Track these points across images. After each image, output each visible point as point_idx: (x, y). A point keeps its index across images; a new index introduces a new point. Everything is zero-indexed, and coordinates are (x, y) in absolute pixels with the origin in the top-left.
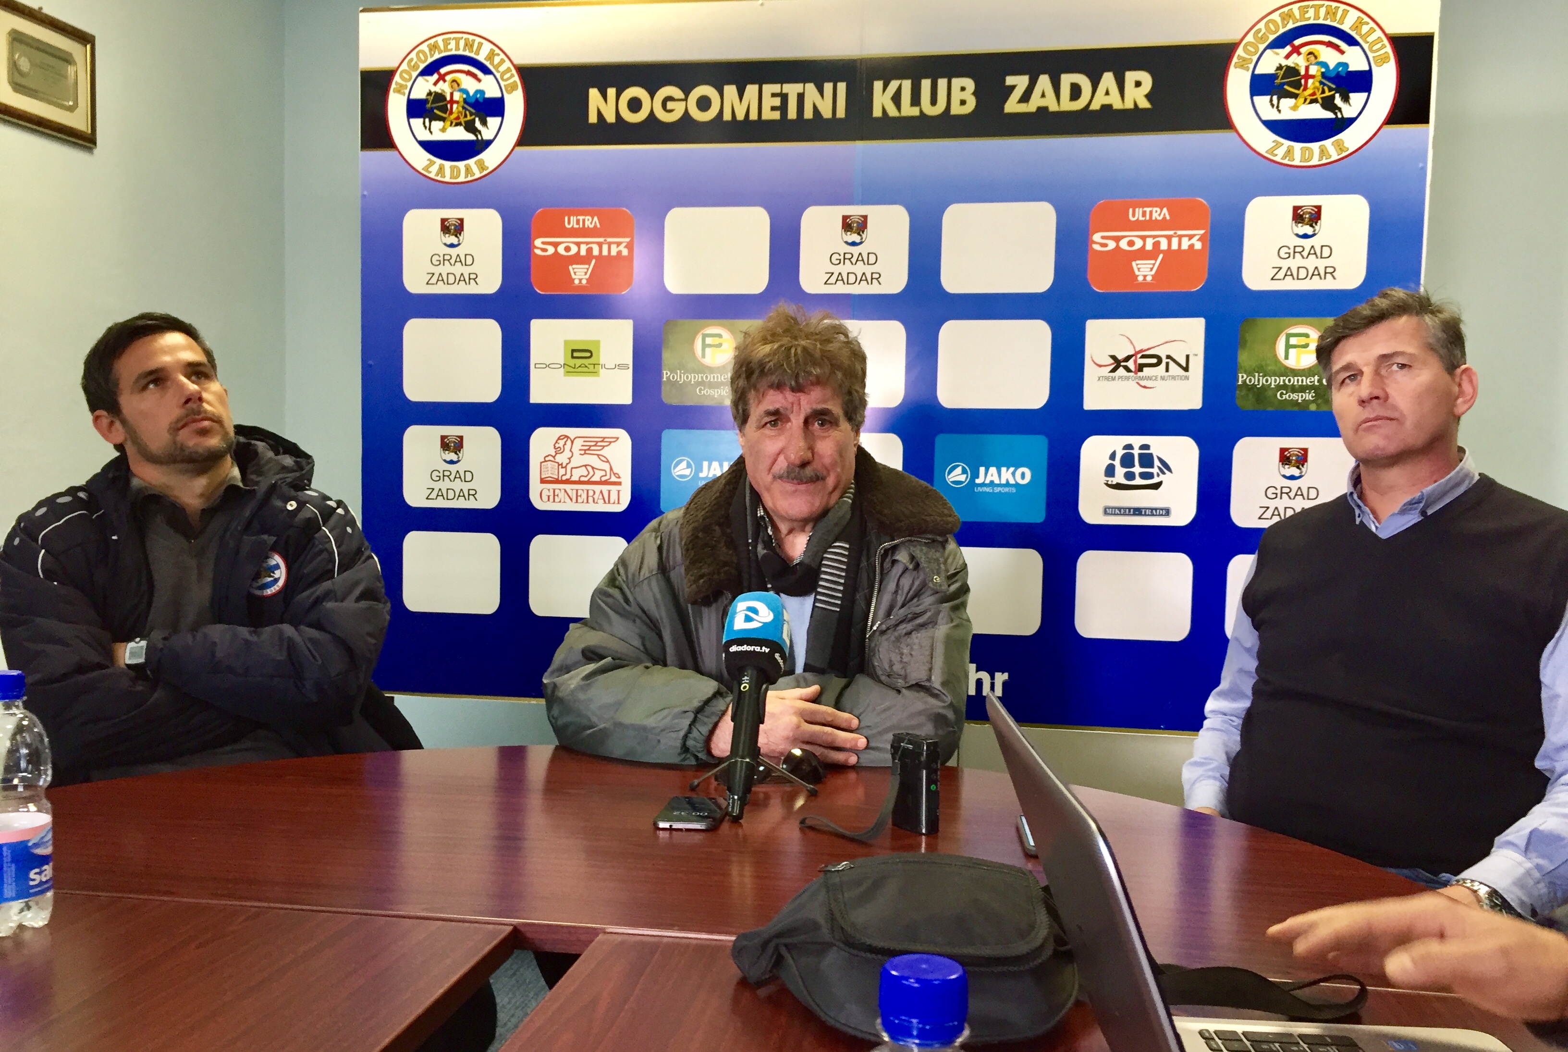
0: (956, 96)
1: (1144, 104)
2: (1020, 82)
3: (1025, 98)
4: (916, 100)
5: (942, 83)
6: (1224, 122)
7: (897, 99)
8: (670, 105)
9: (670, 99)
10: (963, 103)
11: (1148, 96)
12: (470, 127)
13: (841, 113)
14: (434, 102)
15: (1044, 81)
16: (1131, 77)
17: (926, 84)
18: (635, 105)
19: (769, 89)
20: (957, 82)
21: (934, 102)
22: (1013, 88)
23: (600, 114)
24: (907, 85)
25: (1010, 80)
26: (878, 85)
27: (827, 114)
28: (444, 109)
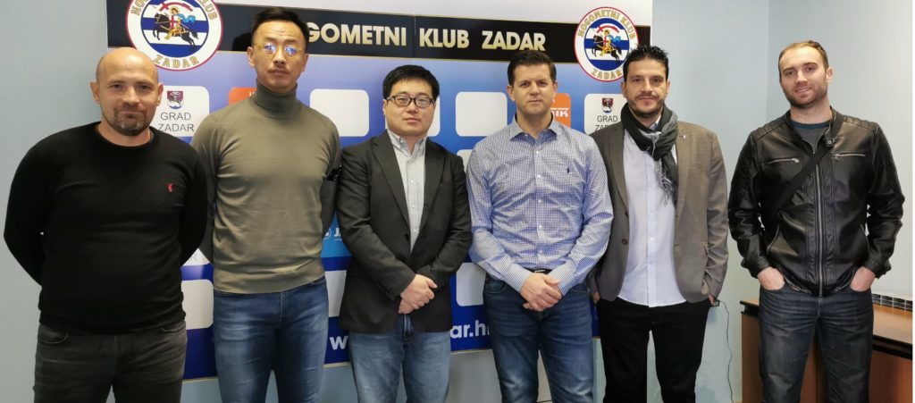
0: (460, 38)
3: (491, 42)
4: (441, 39)
5: (453, 32)
7: (431, 37)
10: (463, 42)
11: (544, 45)
12: (186, 37)
14: (160, 20)
15: (499, 34)
16: (537, 35)
17: (445, 32)
19: (366, 28)
20: (460, 32)
21: (449, 41)
22: (485, 37)
24: (436, 31)
25: (484, 33)
26: (422, 30)
27: (396, 43)
28: (168, 26)
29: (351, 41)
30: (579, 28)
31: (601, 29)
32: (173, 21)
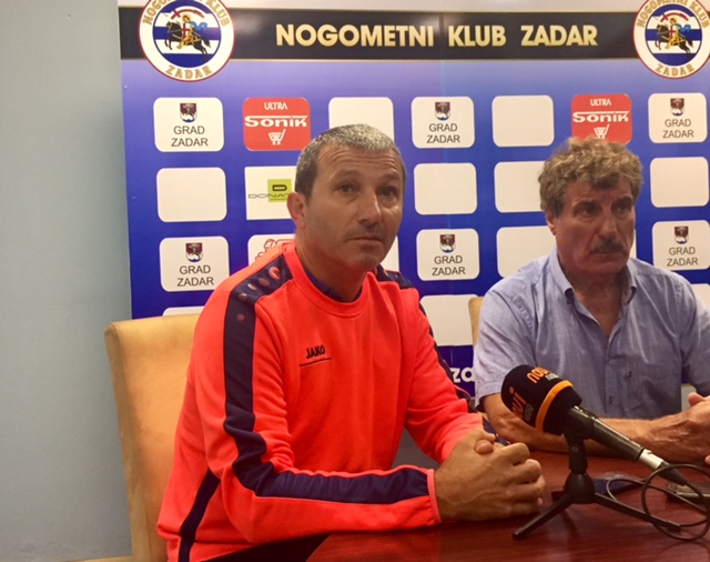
0: (495, 36)
1: (594, 43)
2: (529, 29)
3: (532, 38)
4: (473, 37)
5: (487, 28)
7: (462, 36)
8: (328, 36)
9: (328, 32)
10: (499, 39)
11: (595, 39)
12: (198, 46)
13: (431, 43)
14: (172, 29)
15: (541, 29)
16: (586, 28)
17: (478, 28)
18: (306, 35)
19: (388, 28)
20: (495, 28)
21: (483, 38)
22: (525, 32)
23: (284, 40)
24: (467, 29)
25: (523, 28)
26: (451, 28)
27: (423, 43)
28: (180, 34)
29: (372, 44)
30: (639, 17)
31: (665, 17)
32: (185, 29)
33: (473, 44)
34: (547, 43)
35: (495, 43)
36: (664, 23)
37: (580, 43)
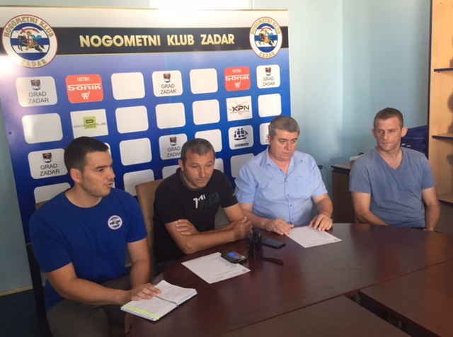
0: (189, 40)
1: (233, 43)
2: (204, 36)
3: (206, 41)
4: (179, 41)
5: (185, 36)
6: (250, 48)
7: (174, 40)
8: (108, 41)
9: (107, 39)
11: (234, 41)
12: (37, 48)
13: (159, 44)
14: (21, 39)
15: (210, 36)
16: (230, 35)
17: (181, 36)
18: (96, 41)
19: (138, 37)
20: (189, 36)
21: (184, 41)
22: (202, 38)
23: (84, 44)
24: (176, 36)
25: (202, 36)
26: (168, 36)
27: (155, 44)
29: (130, 45)
30: (252, 30)
31: (263, 30)
32: (29, 40)
33: (179, 44)
34: (213, 43)
35: (190, 44)
36: (262, 33)
37: (227, 43)
